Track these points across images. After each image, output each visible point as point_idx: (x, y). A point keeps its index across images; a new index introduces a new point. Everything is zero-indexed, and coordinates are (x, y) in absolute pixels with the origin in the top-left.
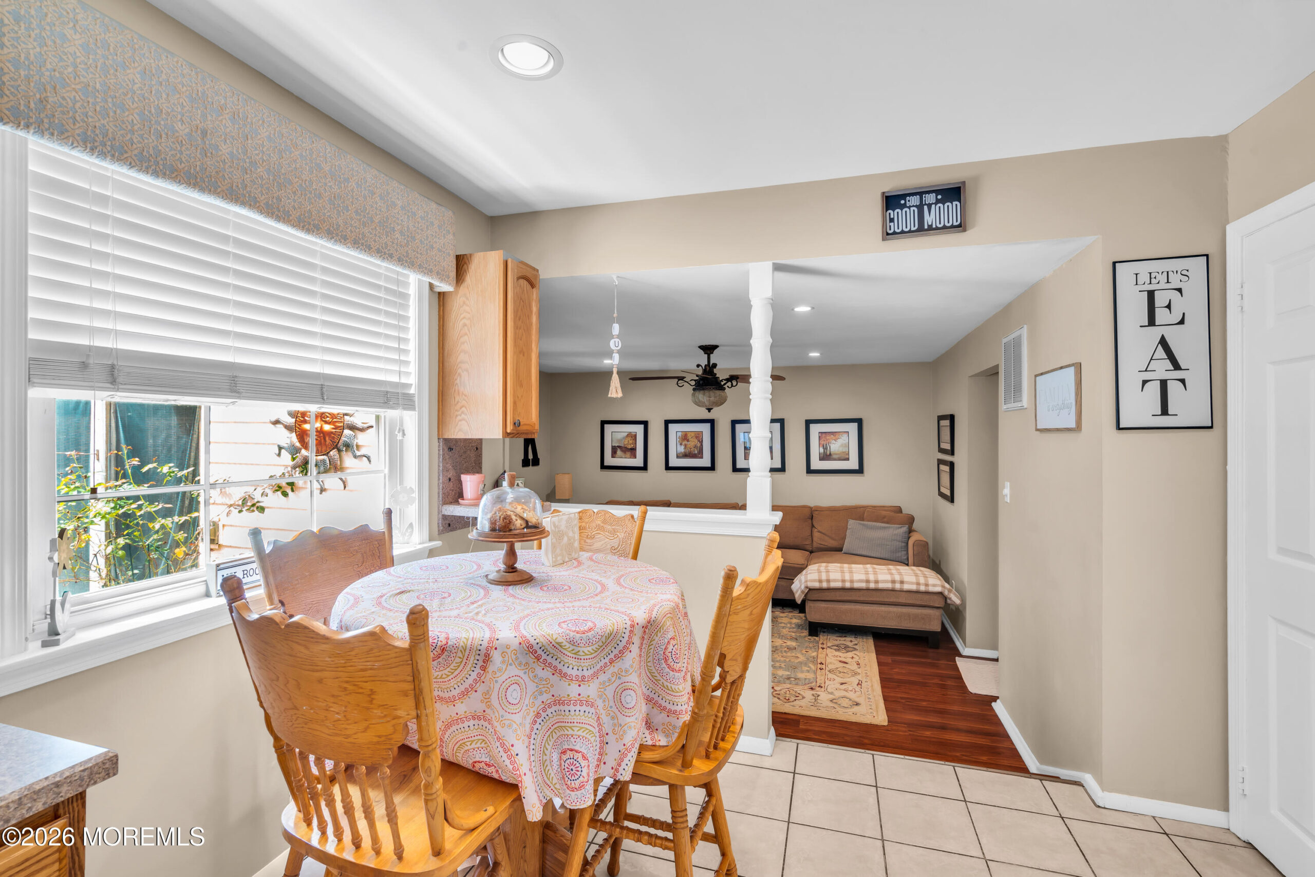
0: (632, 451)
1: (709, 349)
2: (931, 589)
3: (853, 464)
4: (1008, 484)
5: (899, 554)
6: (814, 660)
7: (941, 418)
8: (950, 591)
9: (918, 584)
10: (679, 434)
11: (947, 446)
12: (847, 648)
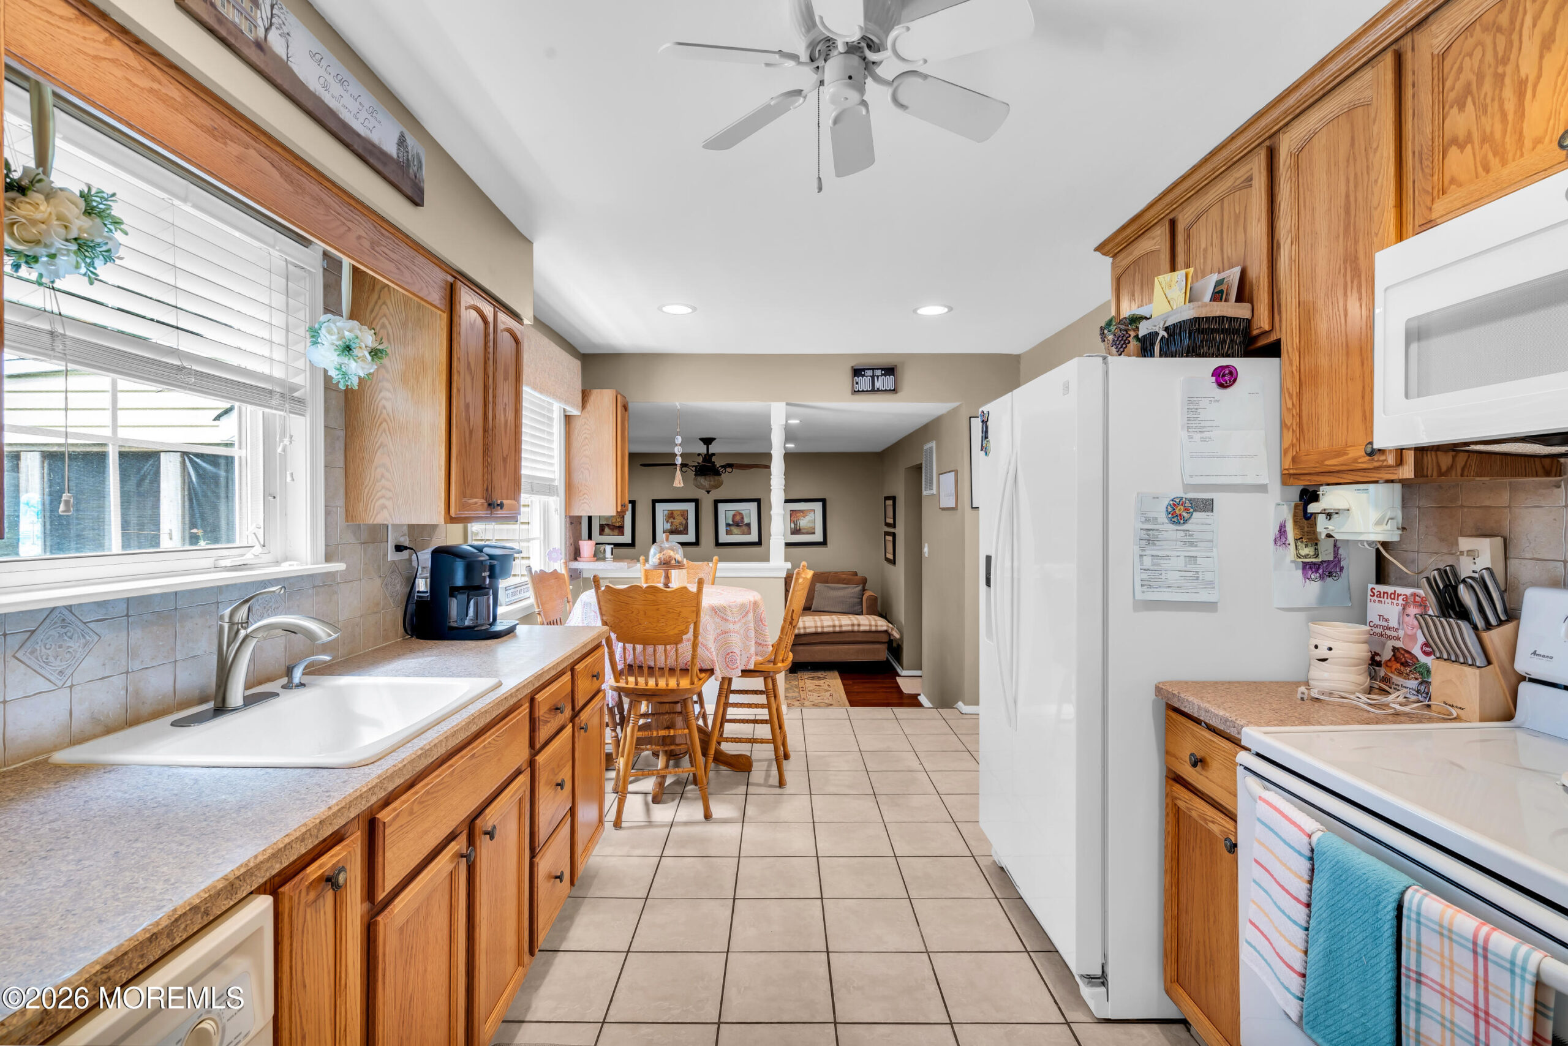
0: (620, 530)
1: (708, 441)
2: (880, 629)
3: (818, 537)
4: (926, 545)
5: (856, 608)
6: (797, 686)
7: (887, 498)
8: (892, 629)
9: (870, 625)
10: (666, 512)
11: (890, 521)
12: (819, 678)
